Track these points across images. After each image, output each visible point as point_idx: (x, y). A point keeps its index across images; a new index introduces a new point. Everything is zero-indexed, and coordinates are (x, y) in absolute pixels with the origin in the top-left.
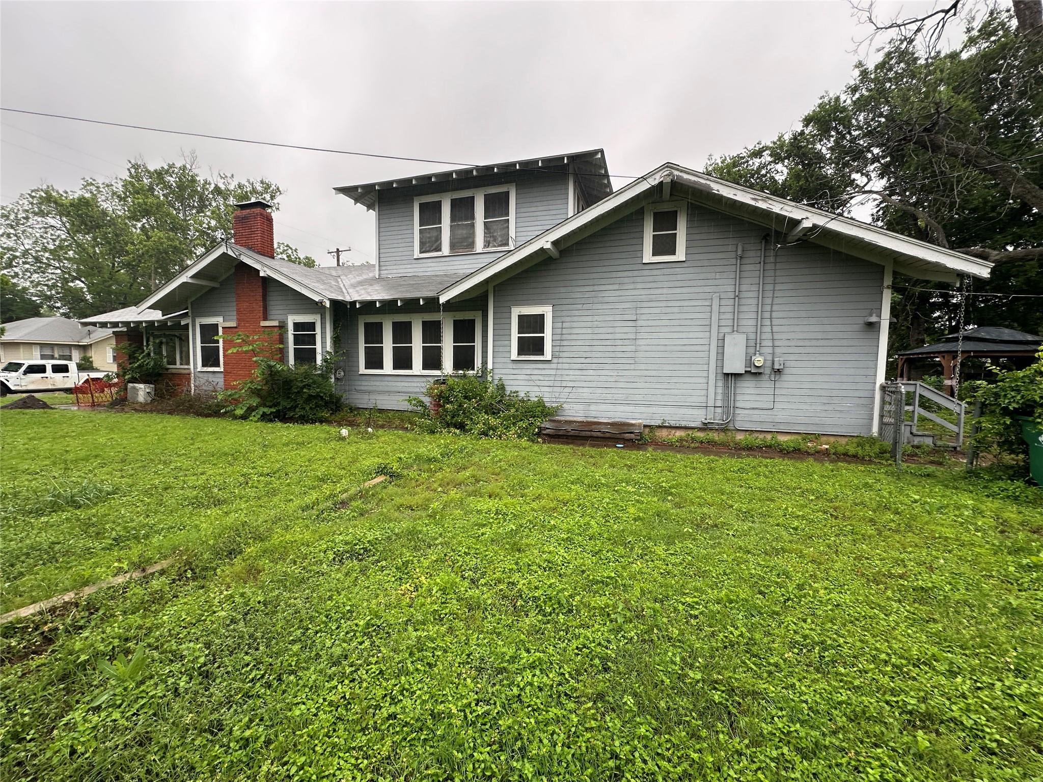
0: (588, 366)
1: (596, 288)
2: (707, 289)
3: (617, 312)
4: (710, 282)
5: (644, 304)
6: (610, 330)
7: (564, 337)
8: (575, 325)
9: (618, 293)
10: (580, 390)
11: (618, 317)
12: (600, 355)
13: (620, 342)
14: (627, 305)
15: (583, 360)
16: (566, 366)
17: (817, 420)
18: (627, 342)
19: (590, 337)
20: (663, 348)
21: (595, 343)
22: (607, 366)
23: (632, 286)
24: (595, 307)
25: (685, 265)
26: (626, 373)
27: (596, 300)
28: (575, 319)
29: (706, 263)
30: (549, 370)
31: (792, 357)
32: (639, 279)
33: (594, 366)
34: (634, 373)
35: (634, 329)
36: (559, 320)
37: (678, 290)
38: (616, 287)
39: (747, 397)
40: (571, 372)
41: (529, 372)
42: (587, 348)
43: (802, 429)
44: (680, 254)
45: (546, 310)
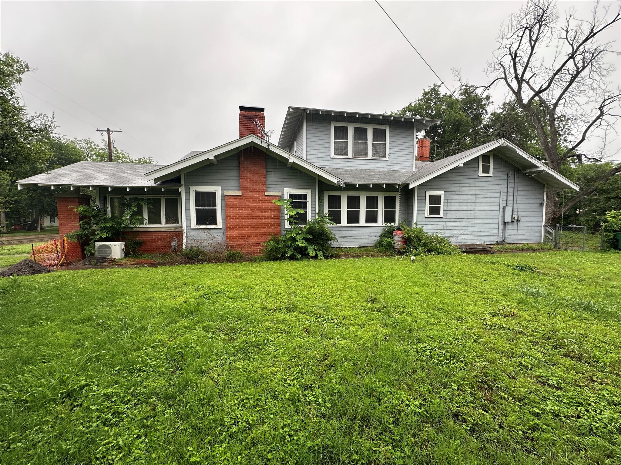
0: (457, 220)
1: (461, 185)
2: (499, 189)
3: (468, 196)
4: (500, 186)
5: (479, 193)
6: (466, 204)
7: (448, 206)
8: (453, 201)
9: (469, 188)
10: (454, 231)
11: (469, 199)
12: (462, 215)
13: (469, 209)
14: (472, 193)
15: (455, 217)
16: (449, 220)
17: (528, 238)
18: (472, 209)
19: (458, 207)
20: (484, 212)
21: (460, 209)
22: (464, 220)
23: (474, 185)
24: (460, 193)
25: (492, 178)
26: (471, 222)
27: (461, 190)
28: (453, 198)
29: (498, 178)
30: (442, 222)
31: (522, 215)
32: (477, 183)
33: (459, 220)
34: (474, 222)
35: (474, 204)
36: (446, 198)
37: (490, 188)
38: (468, 185)
39: (510, 231)
40: (450, 223)
41: (433, 223)
42: (457, 212)
43: (524, 242)
44: (491, 174)
45: (441, 194)
